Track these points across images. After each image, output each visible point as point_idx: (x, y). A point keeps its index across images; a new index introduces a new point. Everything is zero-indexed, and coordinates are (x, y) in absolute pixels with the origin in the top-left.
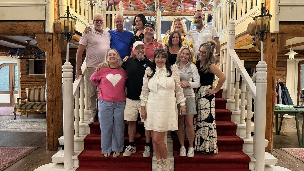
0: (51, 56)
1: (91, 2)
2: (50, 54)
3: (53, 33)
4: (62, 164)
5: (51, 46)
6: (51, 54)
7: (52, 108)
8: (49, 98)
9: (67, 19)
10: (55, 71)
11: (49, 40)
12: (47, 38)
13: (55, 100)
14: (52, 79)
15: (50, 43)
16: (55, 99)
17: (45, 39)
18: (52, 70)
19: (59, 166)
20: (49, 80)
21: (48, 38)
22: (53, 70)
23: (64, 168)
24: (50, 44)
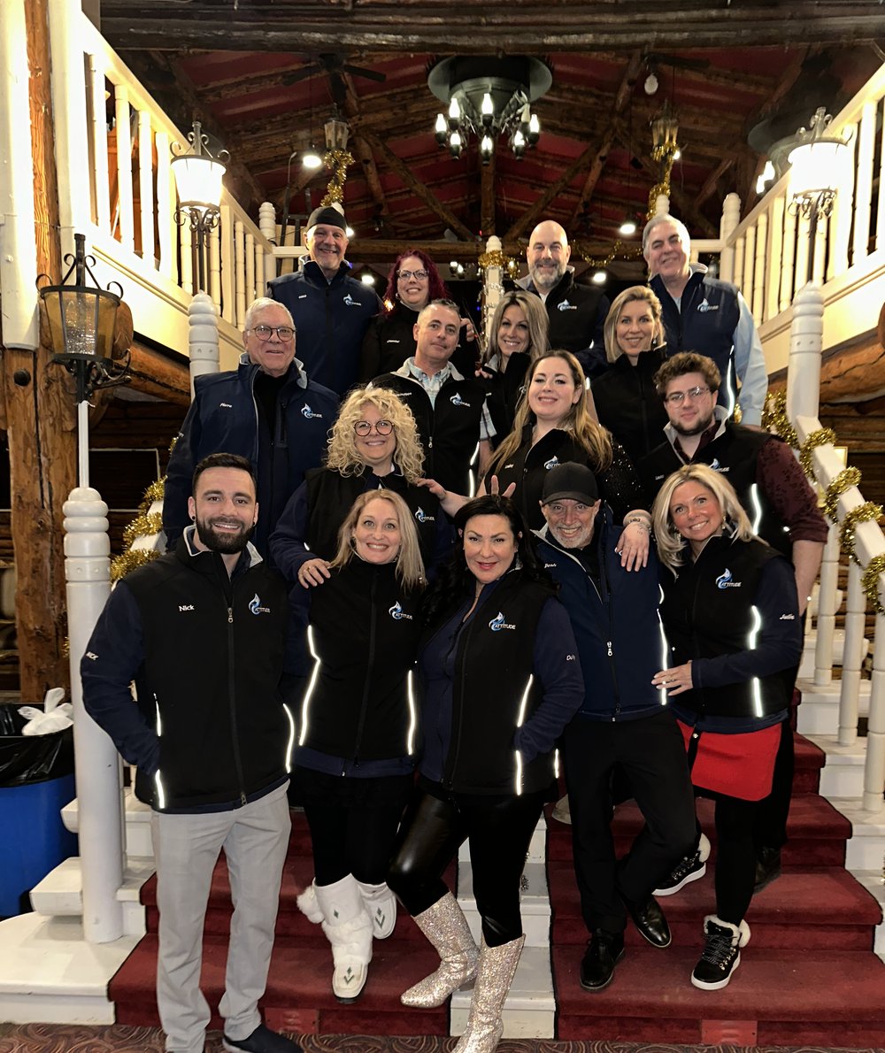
0: (29, 450)
1: (196, 210)
2: (26, 439)
3: (37, 349)
4: (78, 919)
5: (28, 405)
6: (32, 441)
7: (45, 666)
8: (31, 627)
9: (74, 294)
10: (49, 512)
11: (22, 380)
12: (11, 370)
13: (54, 634)
14: (37, 545)
15: (24, 396)
16: (57, 629)
17: (6, 377)
18: (35, 507)
19: (62, 928)
20: (28, 552)
21: (15, 370)
22: (43, 507)
23: (82, 937)
24: (26, 397)
